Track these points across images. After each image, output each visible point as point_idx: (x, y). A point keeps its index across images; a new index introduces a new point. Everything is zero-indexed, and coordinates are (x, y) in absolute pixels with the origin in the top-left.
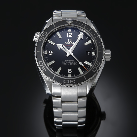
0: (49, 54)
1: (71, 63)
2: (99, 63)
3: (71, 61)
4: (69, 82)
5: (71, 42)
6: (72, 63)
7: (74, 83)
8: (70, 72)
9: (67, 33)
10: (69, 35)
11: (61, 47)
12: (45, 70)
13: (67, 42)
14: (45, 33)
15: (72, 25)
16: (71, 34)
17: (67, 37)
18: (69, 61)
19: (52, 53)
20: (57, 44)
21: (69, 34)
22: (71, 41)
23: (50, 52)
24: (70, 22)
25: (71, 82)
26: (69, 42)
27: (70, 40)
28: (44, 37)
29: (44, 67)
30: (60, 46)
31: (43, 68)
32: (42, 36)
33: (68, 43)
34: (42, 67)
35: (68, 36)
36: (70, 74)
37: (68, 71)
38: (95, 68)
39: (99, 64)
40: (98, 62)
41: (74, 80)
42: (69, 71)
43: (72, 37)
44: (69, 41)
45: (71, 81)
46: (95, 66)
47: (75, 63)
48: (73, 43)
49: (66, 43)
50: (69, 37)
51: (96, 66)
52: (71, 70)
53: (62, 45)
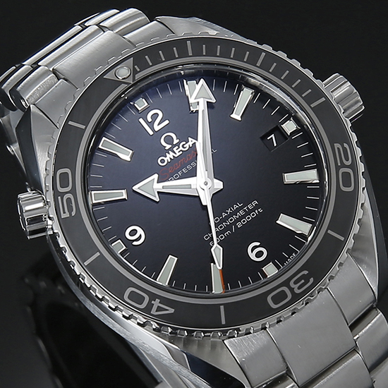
0: (135, 243)
1: (239, 220)
2: (345, 145)
3: (235, 213)
4: (292, 290)
5: (178, 145)
6: (243, 217)
7: (312, 280)
8: (259, 254)
9: (141, 120)
10: (151, 125)
11: (159, 187)
12: (172, 311)
13: (164, 152)
14: (64, 176)
15: (138, 76)
16: (157, 115)
17: (151, 133)
18: (227, 218)
19: (140, 231)
20: (135, 188)
21: (150, 120)
22: (176, 141)
23: (133, 232)
24: (123, 72)
25: (299, 288)
26: (171, 149)
27: (169, 140)
28: (73, 191)
29: (156, 303)
30: (151, 187)
31: (155, 308)
32: (63, 194)
33: (170, 156)
34: (150, 306)
35: (153, 129)
36: (265, 263)
37: (252, 256)
38: (346, 175)
39: (345, 149)
40: (337, 145)
41: (306, 272)
42: (255, 251)
43: (167, 122)
44: (168, 147)
45: (295, 283)
46: (338, 168)
47: (253, 210)
48: (190, 143)
49: (163, 161)
50: (157, 128)
51: (343, 166)
52: (258, 244)
53: (156, 176)
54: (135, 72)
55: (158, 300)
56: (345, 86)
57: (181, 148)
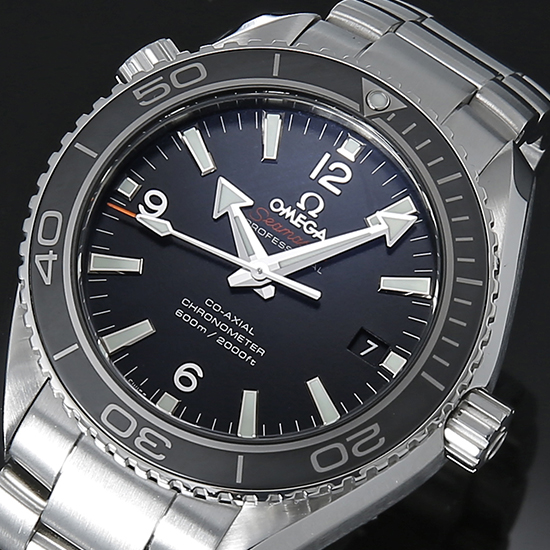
0: (141, 207)
1: (228, 337)
2: (382, 440)
3: (236, 329)
5: (310, 218)
6: (235, 343)
7: (162, 457)
8: (185, 381)
9: (327, 156)
10: (325, 171)
11: (235, 211)
12: (47, 281)
13: (291, 203)
14: (196, 73)
15: (379, 122)
16: (343, 175)
17: (313, 176)
18: (225, 320)
19: (161, 209)
20: (222, 180)
21: (332, 167)
22: (313, 213)
23: (156, 200)
24: (378, 100)
25: (143, 443)
26: (299, 211)
27: (312, 203)
28: (175, 92)
29: (51, 257)
31: (44, 257)
32: (167, 81)
33: (289, 213)
34: (45, 250)
35: (320, 176)
36: (176, 393)
37: (180, 372)
38: (336, 456)
40: (376, 428)
41: (169, 445)
42: (187, 373)
43: (338, 192)
44: (301, 206)
45: (147, 435)
46: (340, 439)
47: (250, 353)
48: (317, 234)
49: (277, 205)
50: (323, 181)
51: (349, 447)
52: (201, 375)
53: (250, 202)
54: (384, 116)
55: (55, 257)
56: (491, 424)
57: (305, 224)
